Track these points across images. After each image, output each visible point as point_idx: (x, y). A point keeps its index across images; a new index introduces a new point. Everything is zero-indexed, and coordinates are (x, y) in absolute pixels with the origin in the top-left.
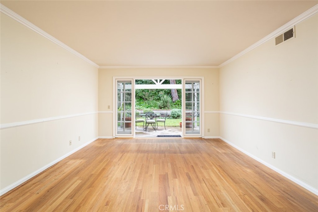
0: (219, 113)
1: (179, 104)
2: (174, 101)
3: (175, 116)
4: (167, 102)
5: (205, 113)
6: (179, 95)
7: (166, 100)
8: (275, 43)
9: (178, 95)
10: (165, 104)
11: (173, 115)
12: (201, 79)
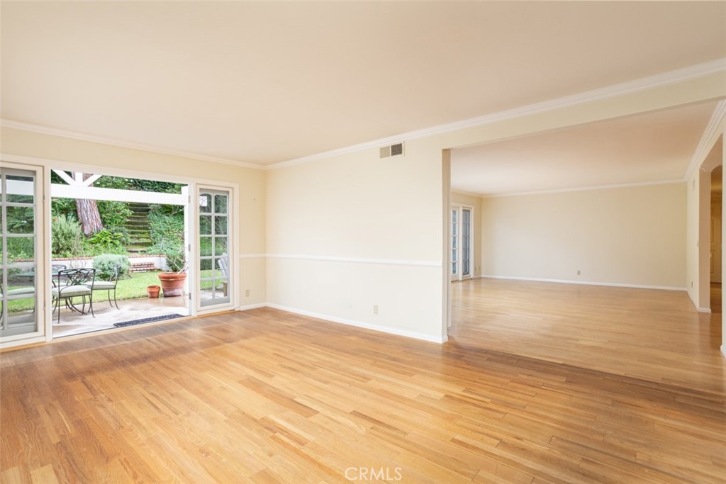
0: (265, 258)
1: (105, 242)
2: (87, 232)
3: (108, 273)
4: (68, 236)
5: (240, 259)
6: (104, 216)
7: (66, 231)
8: (379, 155)
9: (101, 218)
10: (63, 242)
11: (104, 270)
12: (233, 188)
